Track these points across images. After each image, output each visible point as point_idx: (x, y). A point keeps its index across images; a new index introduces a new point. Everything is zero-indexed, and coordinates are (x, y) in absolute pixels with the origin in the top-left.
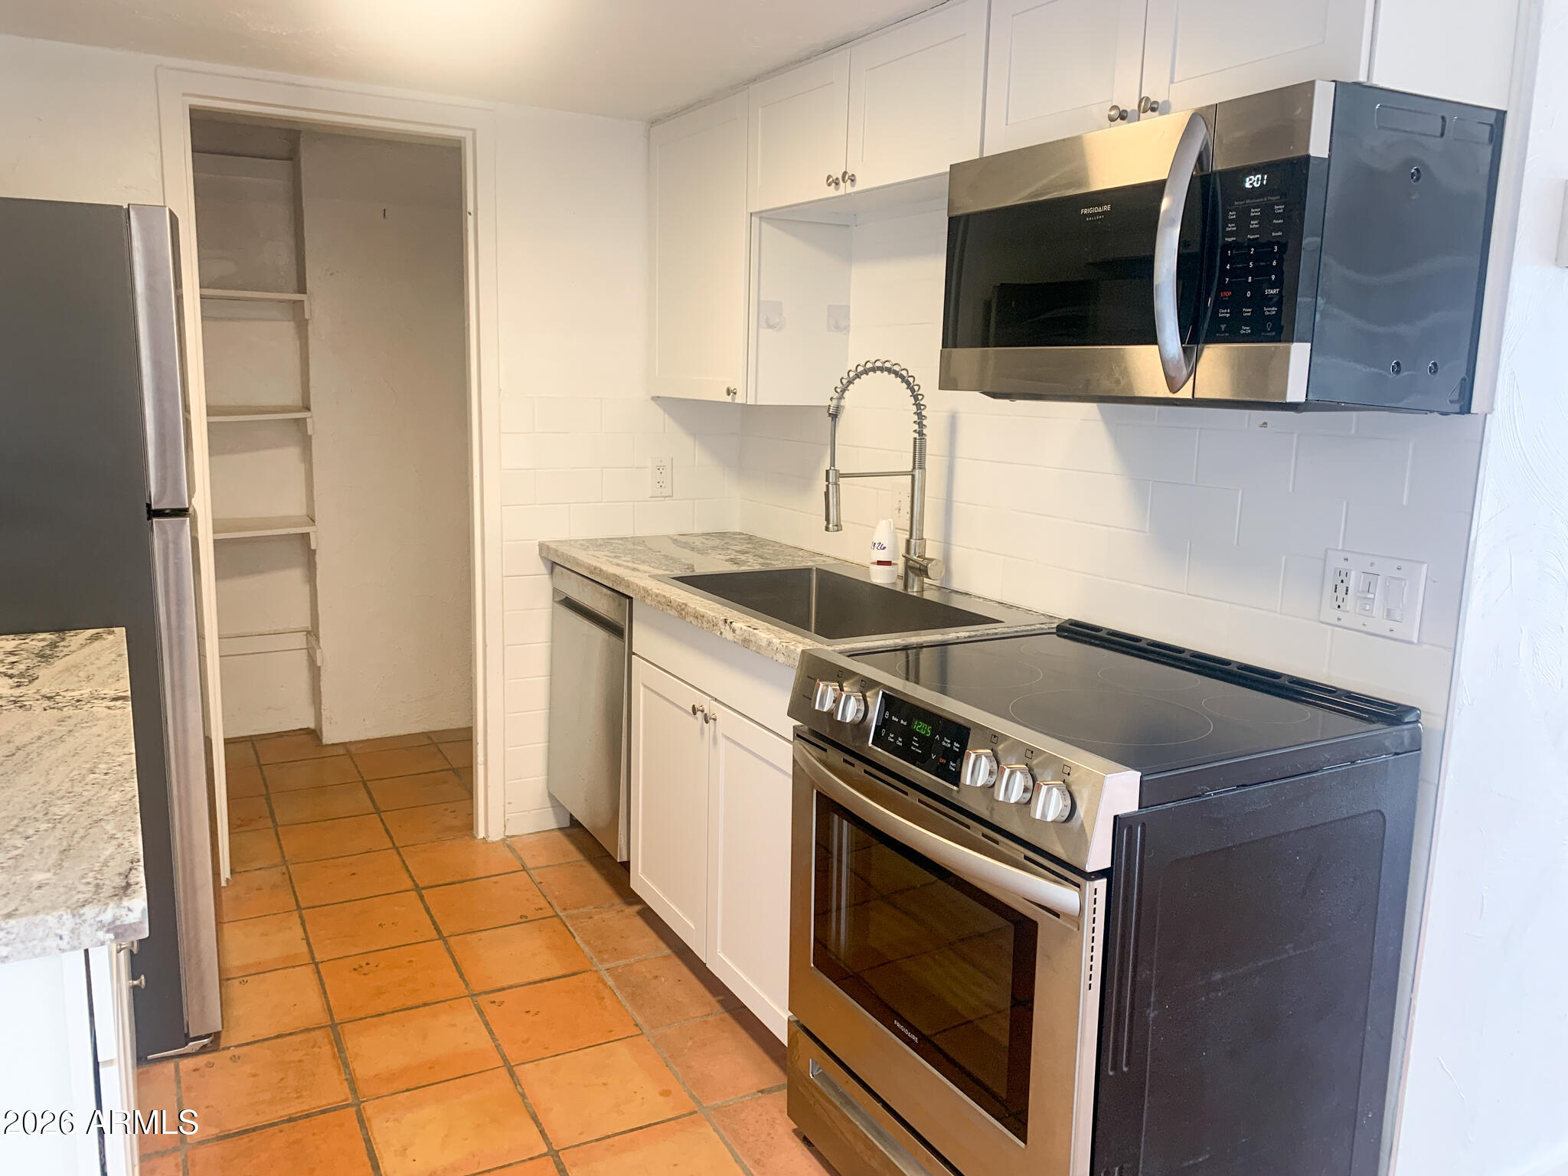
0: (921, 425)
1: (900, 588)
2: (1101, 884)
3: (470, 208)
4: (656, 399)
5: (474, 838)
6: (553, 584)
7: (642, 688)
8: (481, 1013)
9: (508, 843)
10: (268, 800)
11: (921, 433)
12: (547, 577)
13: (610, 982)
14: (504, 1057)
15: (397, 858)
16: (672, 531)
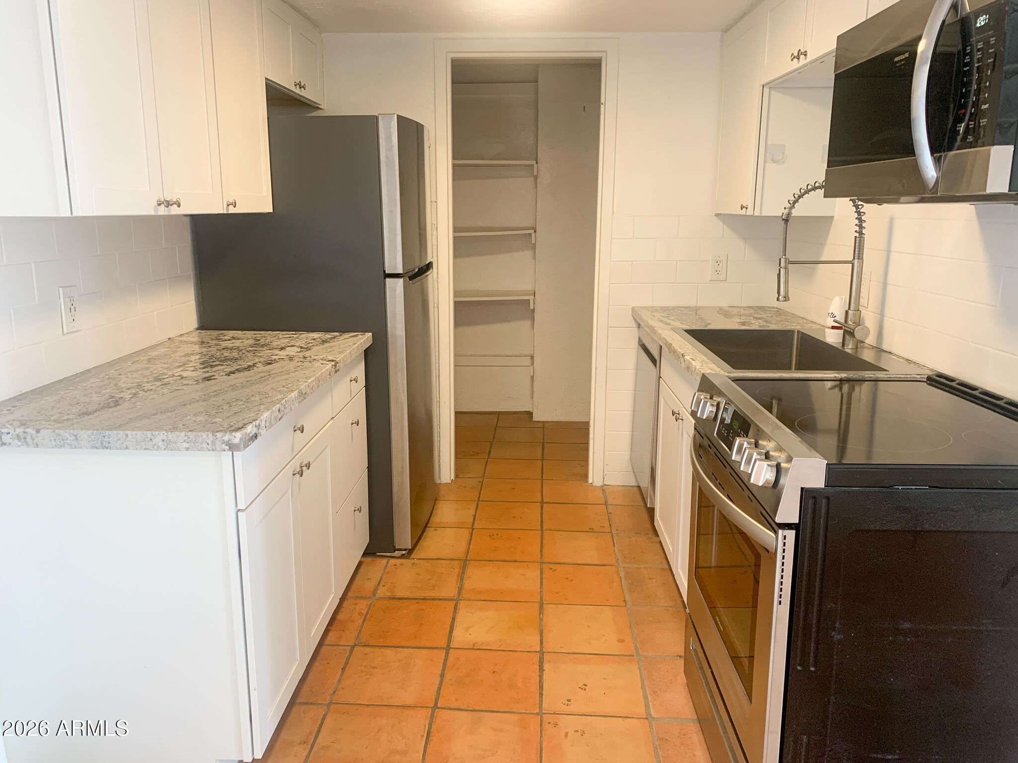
0: (861, 227)
2: (791, 534)
4: (717, 215)
5: (587, 482)
6: (639, 333)
7: (662, 400)
8: (542, 573)
9: (603, 488)
10: (491, 444)
11: (861, 233)
12: (636, 329)
13: (622, 574)
14: (541, 598)
15: (540, 484)
16: (724, 304)
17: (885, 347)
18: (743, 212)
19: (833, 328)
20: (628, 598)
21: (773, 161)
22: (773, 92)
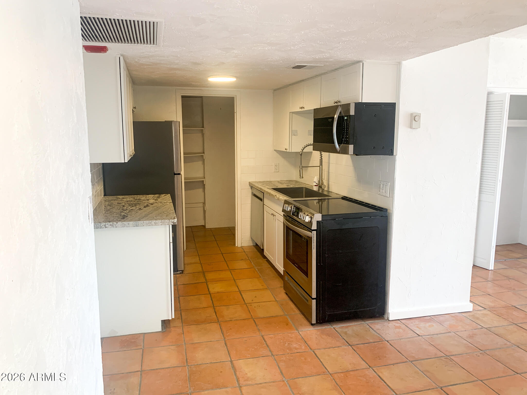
0: (321, 156)
1: (318, 191)
2: (315, 232)
3: (235, 111)
4: (275, 150)
5: (235, 246)
6: (252, 191)
7: (265, 212)
8: (231, 272)
9: (242, 247)
10: (194, 237)
11: (321, 158)
12: (251, 189)
13: (257, 270)
14: (234, 278)
15: (219, 249)
16: (279, 180)
17: (330, 190)
18: (286, 151)
19: (315, 186)
20: (261, 276)
21: (294, 135)
22: (293, 114)
